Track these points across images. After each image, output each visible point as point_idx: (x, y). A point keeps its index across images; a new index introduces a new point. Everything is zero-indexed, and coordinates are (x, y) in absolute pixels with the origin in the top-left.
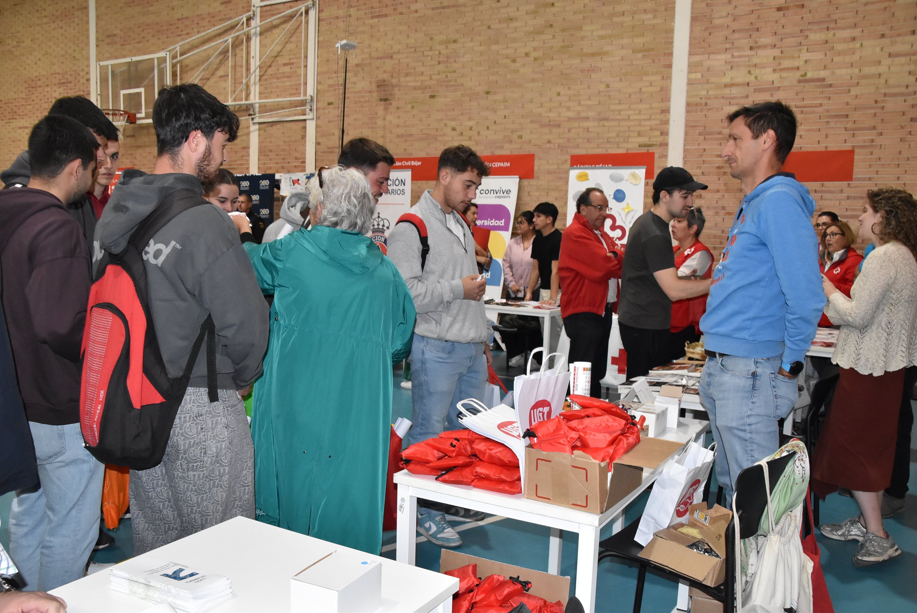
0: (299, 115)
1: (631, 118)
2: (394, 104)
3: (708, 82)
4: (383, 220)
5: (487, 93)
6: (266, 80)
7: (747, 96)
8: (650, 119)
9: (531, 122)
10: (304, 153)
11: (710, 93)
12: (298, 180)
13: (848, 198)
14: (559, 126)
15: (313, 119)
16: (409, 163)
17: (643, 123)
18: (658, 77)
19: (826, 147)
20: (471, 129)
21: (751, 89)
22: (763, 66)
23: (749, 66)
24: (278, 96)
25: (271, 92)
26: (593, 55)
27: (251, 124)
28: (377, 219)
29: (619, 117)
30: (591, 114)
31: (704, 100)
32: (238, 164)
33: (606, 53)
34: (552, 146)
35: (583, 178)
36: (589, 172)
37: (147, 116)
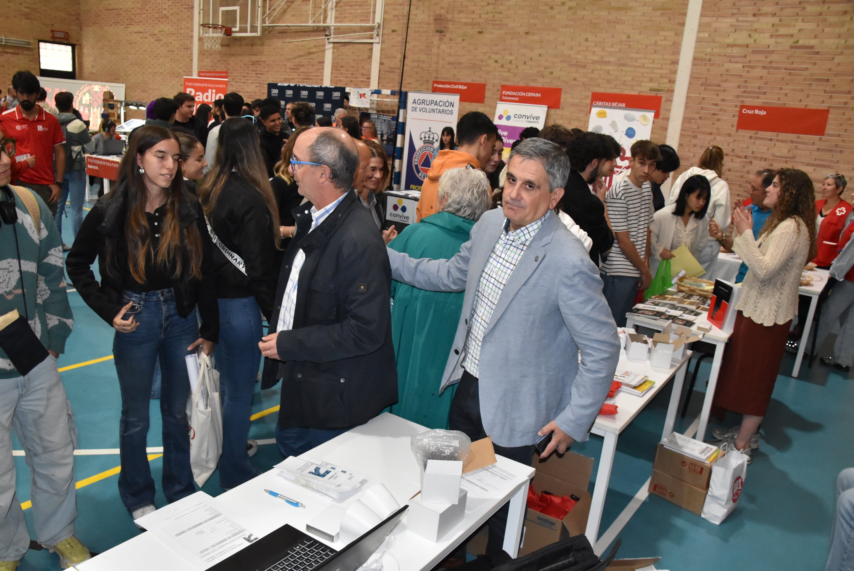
0: (367, 38)
1: (645, 66)
2: (448, 35)
3: (714, 41)
4: (433, 133)
5: (527, 33)
6: (341, 6)
7: (745, 56)
8: (661, 68)
9: (561, 61)
10: (369, 70)
11: (715, 50)
12: (365, 94)
13: (818, 150)
14: (584, 67)
15: (379, 43)
16: (456, 87)
17: (656, 71)
18: (672, 34)
19: (806, 106)
20: (511, 62)
21: (750, 50)
22: (762, 31)
23: (751, 30)
24: (350, 21)
25: (345, 17)
26: (619, 9)
27: (327, 43)
28: (428, 133)
29: (635, 64)
30: (612, 59)
31: (708, 56)
32: (314, 76)
33: (631, 8)
34: (577, 83)
35: (602, 115)
36: (607, 110)
37: (241, 30)
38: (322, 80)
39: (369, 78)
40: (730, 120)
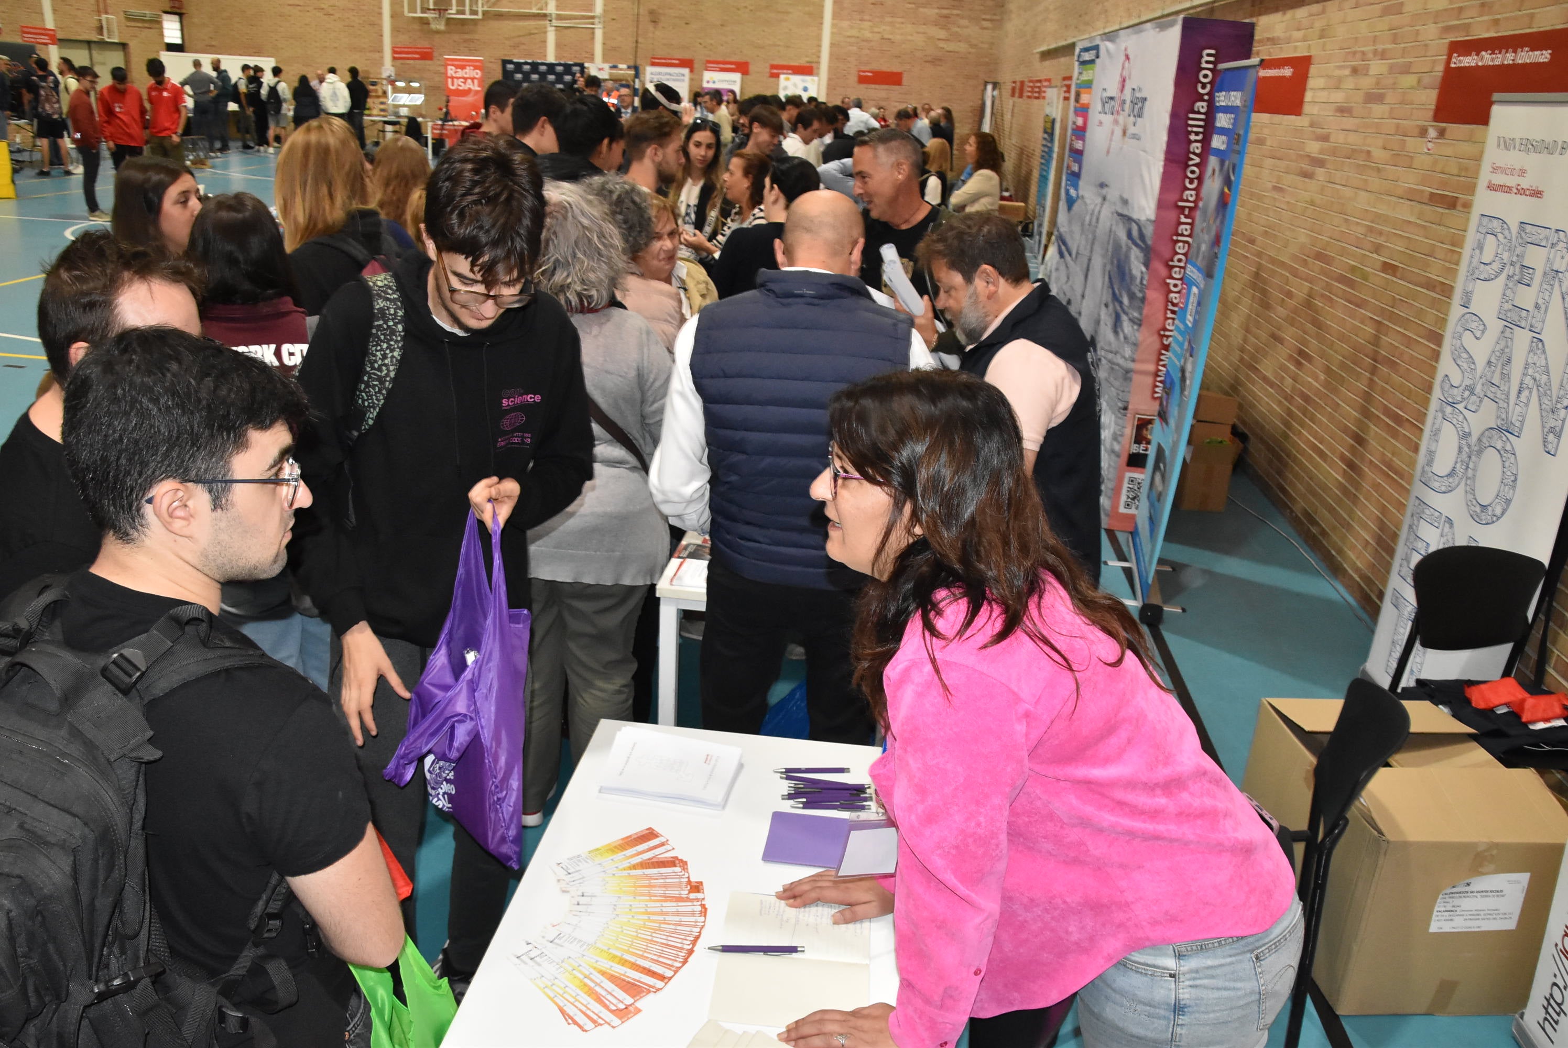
0: (589, 24)
1: (801, 48)
3: (840, 34)
5: (722, 25)
7: (858, 43)
9: (748, 45)
10: (593, 49)
11: (841, 39)
14: (762, 48)
15: (601, 28)
16: (670, 61)
17: (808, 51)
18: (816, 28)
19: (892, 70)
20: (712, 45)
22: (865, 29)
23: (859, 28)
24: (572, 10)
25: (567, 7)
26: (783, 13)
27: (549, 26)
29: (796, 47)
30: (781, 43)
31: (837, 42)
32: (536, 53)
33: (790, 13)
35: (787, 79)
36: (790, 76)
37: (459, 12)
38: (545, 56)
39: (593, 55)
40: (853, 79)
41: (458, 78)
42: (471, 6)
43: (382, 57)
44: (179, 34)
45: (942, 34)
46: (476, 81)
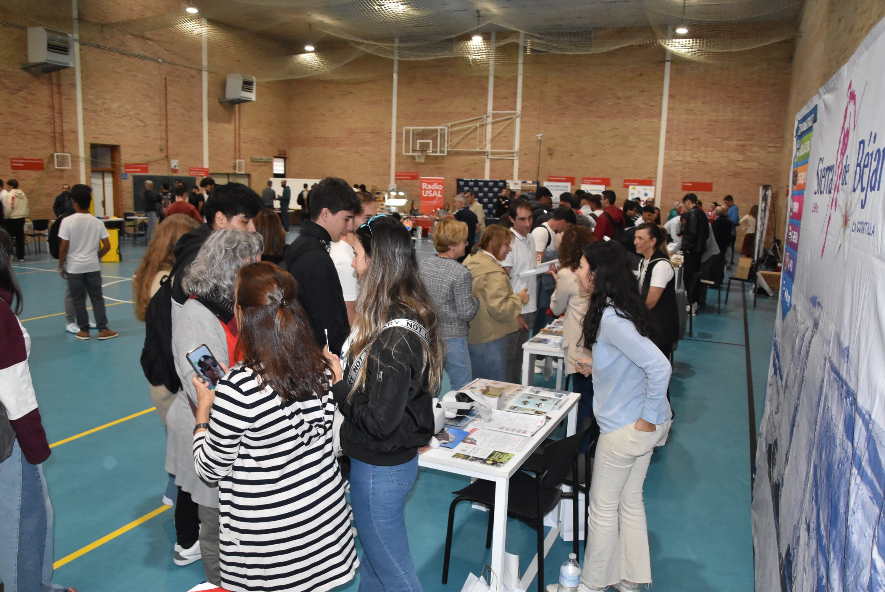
0: (510, 157)
1: (645, 168)
3: (670, 159)
6: (494, 142)
7: (682, 165)
8: (651, 169)
9: (609, 167)
10: (512, 172)
11: (671, 162)
13: (711, 196)
14: (619, 169)
15: (517, 159)
16: (561, 179)
18: (654, 156)
19: (705, 181)
20: (586, 168)
22: (687, 156)
23: (683, 155)
24: (501, 149)
25: (497, 147)
26: (632, 147)
27: (486, 159)
29: (641, 168)
30: (631, 166)
31: (668, 164)
32: (478, 175)
33: (637, 147)
34: (617, 175)
35: (634, 189)
36: (636, 186)
37: (433, 152)
38: (483, 176)
39: (512, 175)
40: (679, 187)
41: (428, 190)
42: (441, 148)
43: (390, 179)
44: (283, 168)
45: (740, 157)
46: (439, 192)
